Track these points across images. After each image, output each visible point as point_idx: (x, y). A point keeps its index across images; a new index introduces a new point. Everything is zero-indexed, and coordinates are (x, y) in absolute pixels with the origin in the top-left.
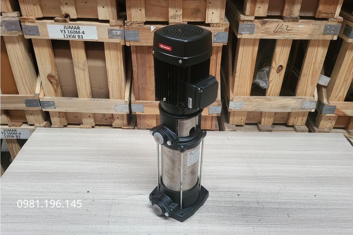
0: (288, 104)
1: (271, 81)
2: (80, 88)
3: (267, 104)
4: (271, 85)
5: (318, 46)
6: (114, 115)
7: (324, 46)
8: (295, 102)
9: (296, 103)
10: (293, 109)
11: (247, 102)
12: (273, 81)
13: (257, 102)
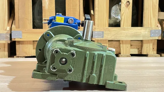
0: (139, 33)
1: (123, 14)
3: (123, 33)
4: (123, 17)
8: (144, 31)
9: (146, 31)
10: (143, 37)
11: (107, 31)
12: (124, 14)
13: (115, 32)
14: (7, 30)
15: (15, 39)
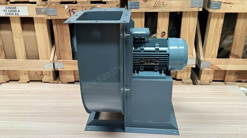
2: (18, 52)
5: (190, 16)
6: (43, 72)
7: (194, 16)
14: (50, 61)
15: (58, 69)
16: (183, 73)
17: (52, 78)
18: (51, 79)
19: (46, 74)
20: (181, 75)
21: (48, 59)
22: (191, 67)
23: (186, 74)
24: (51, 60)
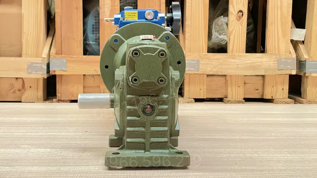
0: (258, 62)
3: (232, 63)
4: (232, 37)
6: (25, 81)
8: (267, 60)
9: (270, 61)
10: (266, 70)
11: (204, 60)
12: (234, 31)
13: (218, 61)
14: (43, 58)
15: (55, 71)
16: (275, 87)
17: (40, 93)
18: (39, 97)
19: (30, 87)
20: (271, 92)
21: (38, 55)
22: (290, 73)
23: (280, 88)
24: (43, 56)
